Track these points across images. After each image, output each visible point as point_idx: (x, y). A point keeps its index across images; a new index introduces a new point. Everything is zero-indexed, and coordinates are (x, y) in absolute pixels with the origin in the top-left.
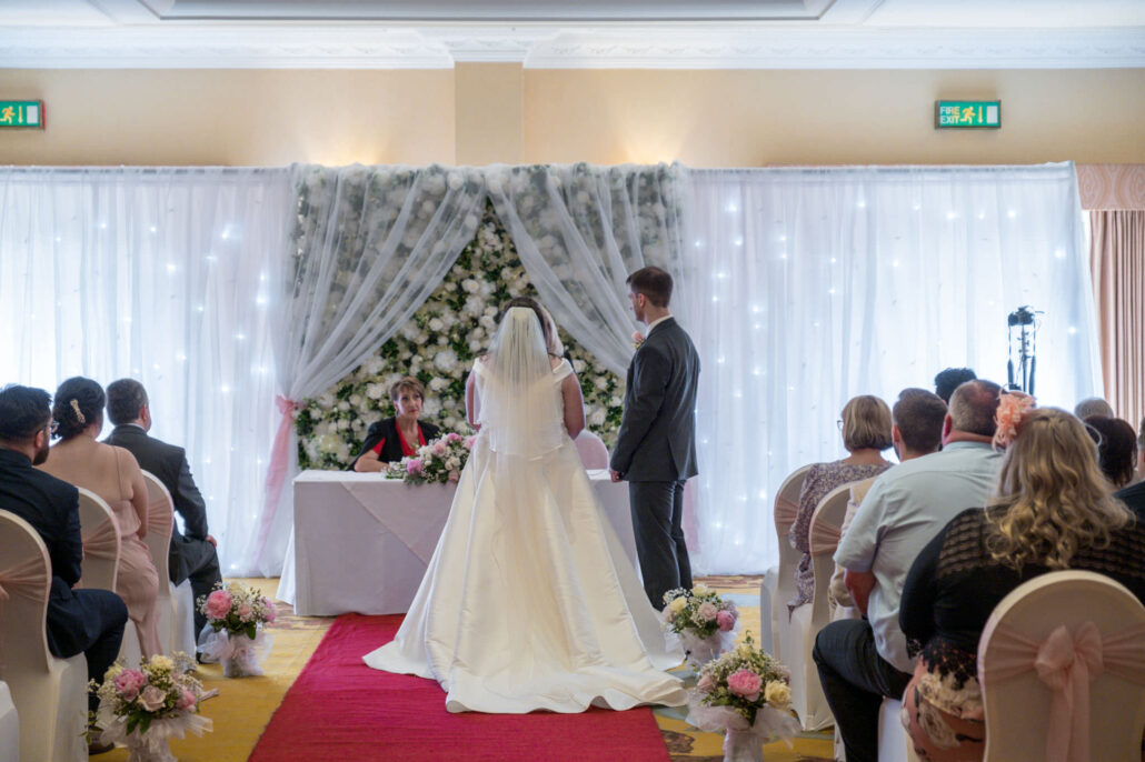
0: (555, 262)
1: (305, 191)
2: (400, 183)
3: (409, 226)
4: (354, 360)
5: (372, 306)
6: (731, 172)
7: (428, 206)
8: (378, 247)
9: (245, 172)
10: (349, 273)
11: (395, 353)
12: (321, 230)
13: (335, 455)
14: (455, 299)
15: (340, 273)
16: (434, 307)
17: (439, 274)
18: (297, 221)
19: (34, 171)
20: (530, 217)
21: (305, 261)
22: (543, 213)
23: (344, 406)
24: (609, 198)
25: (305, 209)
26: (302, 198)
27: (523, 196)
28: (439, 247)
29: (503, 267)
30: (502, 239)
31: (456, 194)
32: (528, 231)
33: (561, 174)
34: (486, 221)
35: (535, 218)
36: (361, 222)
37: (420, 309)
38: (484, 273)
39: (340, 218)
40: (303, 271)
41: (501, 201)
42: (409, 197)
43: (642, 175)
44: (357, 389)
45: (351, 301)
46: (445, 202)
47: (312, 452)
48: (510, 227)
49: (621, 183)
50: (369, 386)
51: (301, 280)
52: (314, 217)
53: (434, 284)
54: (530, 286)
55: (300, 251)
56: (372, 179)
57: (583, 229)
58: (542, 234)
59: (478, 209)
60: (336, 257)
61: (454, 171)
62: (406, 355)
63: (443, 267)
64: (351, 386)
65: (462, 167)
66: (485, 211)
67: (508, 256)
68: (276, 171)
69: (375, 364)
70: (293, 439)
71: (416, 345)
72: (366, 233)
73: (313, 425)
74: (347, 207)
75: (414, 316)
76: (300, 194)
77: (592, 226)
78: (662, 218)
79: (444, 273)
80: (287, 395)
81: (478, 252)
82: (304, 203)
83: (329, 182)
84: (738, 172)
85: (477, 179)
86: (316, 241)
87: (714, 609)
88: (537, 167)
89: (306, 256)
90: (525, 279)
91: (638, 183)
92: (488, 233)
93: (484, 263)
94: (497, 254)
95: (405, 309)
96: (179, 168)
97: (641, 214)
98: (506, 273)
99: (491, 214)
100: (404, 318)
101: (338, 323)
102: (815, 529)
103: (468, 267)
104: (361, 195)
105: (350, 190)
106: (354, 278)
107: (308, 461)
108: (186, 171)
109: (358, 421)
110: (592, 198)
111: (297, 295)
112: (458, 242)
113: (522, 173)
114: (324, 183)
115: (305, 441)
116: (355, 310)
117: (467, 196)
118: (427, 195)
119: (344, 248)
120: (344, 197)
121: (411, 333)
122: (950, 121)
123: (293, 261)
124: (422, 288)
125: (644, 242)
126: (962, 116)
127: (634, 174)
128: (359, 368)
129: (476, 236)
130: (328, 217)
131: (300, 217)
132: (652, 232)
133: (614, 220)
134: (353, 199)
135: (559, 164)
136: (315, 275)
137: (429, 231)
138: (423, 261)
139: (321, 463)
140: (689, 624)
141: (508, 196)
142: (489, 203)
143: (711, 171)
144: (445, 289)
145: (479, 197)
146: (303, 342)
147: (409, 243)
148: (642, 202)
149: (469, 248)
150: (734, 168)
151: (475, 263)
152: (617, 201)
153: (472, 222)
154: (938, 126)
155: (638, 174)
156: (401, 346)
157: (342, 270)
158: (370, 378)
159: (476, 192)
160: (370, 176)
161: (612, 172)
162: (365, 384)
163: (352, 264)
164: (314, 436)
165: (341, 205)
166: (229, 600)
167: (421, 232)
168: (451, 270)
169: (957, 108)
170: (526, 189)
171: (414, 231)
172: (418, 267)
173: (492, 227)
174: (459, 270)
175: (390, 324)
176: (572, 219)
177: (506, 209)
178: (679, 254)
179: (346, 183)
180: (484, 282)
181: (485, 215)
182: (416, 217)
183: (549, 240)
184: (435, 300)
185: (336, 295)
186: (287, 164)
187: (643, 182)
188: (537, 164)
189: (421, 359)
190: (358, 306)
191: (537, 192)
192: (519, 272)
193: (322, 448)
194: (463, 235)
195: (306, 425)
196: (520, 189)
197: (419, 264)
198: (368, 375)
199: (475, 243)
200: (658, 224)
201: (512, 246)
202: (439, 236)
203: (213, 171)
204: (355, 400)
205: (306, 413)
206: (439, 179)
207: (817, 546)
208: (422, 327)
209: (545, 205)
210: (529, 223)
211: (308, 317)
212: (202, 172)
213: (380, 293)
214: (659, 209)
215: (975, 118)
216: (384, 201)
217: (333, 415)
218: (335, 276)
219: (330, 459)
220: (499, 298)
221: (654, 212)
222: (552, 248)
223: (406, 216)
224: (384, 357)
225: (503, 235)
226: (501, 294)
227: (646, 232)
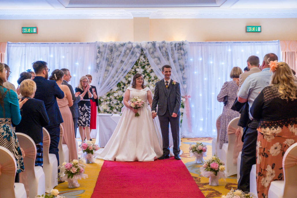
0: (158, 64)
1: (99, 48)
2: (121, 46)
3: (123, 56)
4: (111, 87)
5: (115, 75)
6: (199, 43)
7: (128, 51)
8: (116, 61)
9: (85, 43)
10: (109, 67)
11: (120, 86)
12: (103, 57)
14: (134, 73)
15: (107, 67)
16: (129, 75)
17: (130, 67)
18: (97, 55)
19: (36, 43)
20: (152, 54)
21: (99, 64)
22: (155, 53)
23: (108, 98)
24: (170, 49)
25: (99, 52)
26: (98, 50)
27: (150, 48)
28: (131, 61)
29: (145, 65)
30: (145, 59)
31: (134, 48)
32: (151, 57)
33: (159, 43)
34: (142, 54)
35: (153, 54)
36: (112, 55)
37: (126, 75)
38: (141, 67)
39: (107, 54)
40: (99, 67)
41: (145, 50)
42: (123, 49)
43: (178, 44)
44: (111, 94)
45: (110, 74)
46: (132, 50)
48: (147, 56)
49: (173, 46)
50: (114, 94)
51: (98, 69)
52: (101, 54)
53: (129, 69)
54: (152, 70)
55: (98, 62)
56: (115, 45)
57: (164, 56)
58: (155, 57)
59: (140, 52)
60: (106, 63)
61: (134, 43)
62: (123, 86)
63: (131, 65)
64: (110, 94)
65: (136, 42)
67: (147, 63)
68: (92, 43)
69: (115, 88)
71: (125, 84)
72: (113, 58)
73: (101, 103)
74: (109, 51)
75: (125, 77)
76: (98, 49)
77: (166, 56)
78: (183, 54)
79: (132, 67)
81: (140, 62)
82: (99, 51)
83: (105, 46)
84: (200, 43)
85: (139, 45)
86: (101, 60)
87: (202, 147)
88: (153, 42)
89: (99, 63)
90: (151, 68)
91: (177, 45)
92: (142, 57)
93: (141, 64)
94: (144, 62)
95: (123, 75)
96: (69, 42)
97: (178, 53)
98: (146, 67)
99: (142, 53)
100: (122, 77)
101: (107, 79)
102: (229, 128)
103: (137, 65)
104: (112, 48)
105: (110, 48)
106: (111, 68)
108: (71, 43)
109: (112, 102)
110: (166, 49)
111: (97, 72)
112: (135, 60)
113: (150, 43)
114: (103, 46)
116: (111, 76)
117: (137, 49)
118: (128, 48)
119: (108, 61)
120: (108, 49)
121: (124, 81)
122: (249, 30)
123: (96, 64)
124: (127, 70)
125: (179, 59)
126: (252, 29)
127: (176, 43)
128: (112, 89)
129: (139, 58)
130: (105, 54)
131: (98, 54)
132: (180, 57)
133: (172, 54)
134: (110, 49)
135: (159, 41)
136: (102, 67)
137: (128, 57)
138: (127, 64)
139: (103, 112)
140: (196, 150)
141: (147, 49)
142: (142, 50)
143: (194, 43)
144: (132, 71)
145: (140, 49)
146: (99, 83)
147: (123, 60)
148: (178, 50)
149: (138, 61)
150: (200, 42)
151: (139, 65)
152: (172, 50)
153: (138, 55)
154: (246, 32)
155: (177, 43)
156: (122, 84)
157: (108, 66)
158: (114, 92)
159: (139, 48)
160: (114, 44)
161: (171, 43)
162: (113, 93)
163: (110, 64)
164: (101, 105)
165: (108, 51)
166: (87, 145)
167: (126, 57)
168: (133, 66)
169: (251, 28)
170: (151, 47)
172: (126, 66)
173: (143, 56)
174: (135, 66)
175: (119, 79)
176: (162, 54)
177: (146, 52)
178: (187, 62)
179: (109, 46)
180: (141, 69)
182: (125, 54)
183: (156, 59)
184: (129, 73)
185: (106, 72)
186: (94, 42)
187: (178, 45)
188: (153, 41)
189: (126, 87)
190: (111, 75)
191: (153, 48)
192: (149, 67)
193: (103, 108)
194: (136, 58)
196: (149, 47)
198: (114, 91)
199: (139, 60)
200: (182, 55)
201: (147, 60)
202: (130, 58)
203: (77, 43)
204: (111, 97)
205: (100, 100)
206: (130, 45)
207: (229, 132)
208: (126, 80)
209: (155, 51)
210: (151, 55)
211: (100, 77)
212: (75, 43)
213: (117, 72)
214: (182, 51)
215: (255, 30)
216: (118, 50)
217: (106, 100)
218: (106, 68)
219: (105, 111)
220: (145, 73)
221: (181, 52)
222: (157, 61)
223: (123, 53)
224: (118, 87)
225: (145, 58)
226: (145, 72)
227: (179, 57)
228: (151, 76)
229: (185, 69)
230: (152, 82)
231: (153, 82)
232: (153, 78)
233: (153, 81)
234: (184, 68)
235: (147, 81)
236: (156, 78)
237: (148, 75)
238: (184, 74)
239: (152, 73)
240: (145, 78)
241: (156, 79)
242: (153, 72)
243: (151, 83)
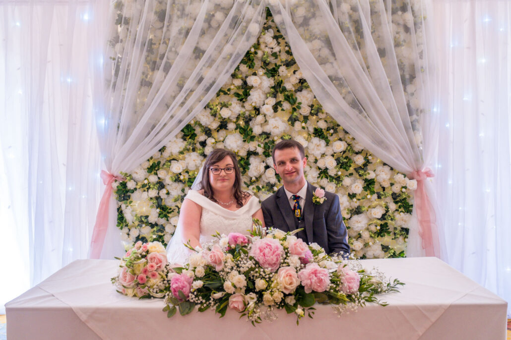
0: (322, 62)
1: (119, 5)
3: (203, 33)
4: (159, 142)
5: (173, 98)
7: (219, 16)
10: (155, 71)
11: (193, 136)
12: (132, 36)
13: (147, 217)
14: (241, 92)
15: (148, 71)
16: (224, 99)
17: (227, 72)
20: (301, 25)
22: (313, 22)
23: (153, 179)
24: (368, 8)
25: (121, 20)
26: (117, 12)
27: (297, 6)
28: (228, 49)
29: (280, 66)
30: (279, 43)
31: (241, 5)
32: (301, 35)
34: (266, 28)
35: (306, 25)
36: (164, 30)
37: (212, 100)
38: (264, 71)
39: (147, 28)
41: (279, 12)
42: (202, 9)
44: (164, 165)
45: (156, 93)
46: (232, 13)
47: (128, 216)
48: (286, 34)
50: (174, 163)
52: (126, 26)
53: (223, 79)
54: (302, 81)
55: (118, 55)
58: (313, 38)
59: (260, 18)
60: (144, 58)
62: (202, 137)
63: (231, 66)
64: (159, 163)
66: (265, 21)
67: (284, 57)
69: (176, 145)
70: (113, 204)
71: (210, 130)
72: (168, 39)
73: (129, 194)
74: (153, 17)
75: (208, 106)
77: (355, 32)
78: (411, 24)
79: (232, 71)
80: (110, 169)
81: (260, 54)
82: (119, 15)
90: (298, 75)
92: (268, 37)
93: (265, 62)
94: (275, 55)
95: (200, 100)
98: (283, 70)
99: (270, 23)
100: (199, 107)
103: (251, 66)
104: (165, 7)
105: (156, 4)
106: (159, 74)
107: (125, 221)
109: (164, 191)
110: (354, 8)
111: (114, 89)
112: (243, 46)
115: (123, 207)
116: (159, 100)
117: (251, 6)
118: (218, 7)
119: (150, 51)
120: (152, 9)
124: (214, 82)
125: (397, 45)
128: (164, 148)
129: (258, 41)
130: (137, 25)
132: (403, 37)
133: (372, 27)
137: (219, 35)
138: (213, 61)
141: (284, 7)
142: (269, 13)
144: (232, 84)
145: (260, 8)
146: (118, 127)
147: (202, 46)
148: (395, 11)
149: (253, 50)
151: (258, 63)
152: (373, 13)
153: (255, 28)
156: (198, 130)
157: (149, 68)
158: (174, 156)
159: (258, 4)
162: (170, 161)
163: (158, 64)
164: (131, 202)
167: (213, 37)
168: (238, 68)
170: (299, 1)
171: (206, 37)
172: (210, 66)
173: (271, 33)
174: (244, 68)
175: (189, 112)
176: (337, 26)
177: (282, 18)
178: (425, 54)
180: (265, 78)
181: (265, 24)
182: (210, 26)
183: (317, 44)
184: (225, 93)
185: (143, 89)
189: (213, 141)
191: (308, 4)
192: (293, 70)
193: (136, 213)
194: (248, 39)
195: (124, 193)
197: (211, 63)
198: (172, 154)
199: (257, 46)
200: (408, 30)
201: (287, 48)
202: (227, 40)
204: (162, 173)
205: (124, 185)
208: (214, 115)
209: (314, 15)
210: (302, 29)
213: (181, 87)
214: (409, 17)
216: (183, 13)
217: (144, 186)
219: (142, 221)
220: (277, 92)
221: (404, 20)
222: (320, 50)
223: (200, 23)
224: (185, 140)
225: (280, 40)
226: (278, 88)
227: (397, 36)
228: (300, 103)
229: (417, 80)
230: (304, 124)
231: (306, 123)
232: (305, 110)
233: (306, 118)
234: (413, 77)
235: (286, 119)
236: (316, 110)
237: (290, 98)
238: (412, 94)
239: (304, 92)
240: (279, 109)
241: (316, 114)
242: (307, 87)
243: (298, 125)
